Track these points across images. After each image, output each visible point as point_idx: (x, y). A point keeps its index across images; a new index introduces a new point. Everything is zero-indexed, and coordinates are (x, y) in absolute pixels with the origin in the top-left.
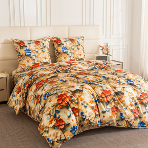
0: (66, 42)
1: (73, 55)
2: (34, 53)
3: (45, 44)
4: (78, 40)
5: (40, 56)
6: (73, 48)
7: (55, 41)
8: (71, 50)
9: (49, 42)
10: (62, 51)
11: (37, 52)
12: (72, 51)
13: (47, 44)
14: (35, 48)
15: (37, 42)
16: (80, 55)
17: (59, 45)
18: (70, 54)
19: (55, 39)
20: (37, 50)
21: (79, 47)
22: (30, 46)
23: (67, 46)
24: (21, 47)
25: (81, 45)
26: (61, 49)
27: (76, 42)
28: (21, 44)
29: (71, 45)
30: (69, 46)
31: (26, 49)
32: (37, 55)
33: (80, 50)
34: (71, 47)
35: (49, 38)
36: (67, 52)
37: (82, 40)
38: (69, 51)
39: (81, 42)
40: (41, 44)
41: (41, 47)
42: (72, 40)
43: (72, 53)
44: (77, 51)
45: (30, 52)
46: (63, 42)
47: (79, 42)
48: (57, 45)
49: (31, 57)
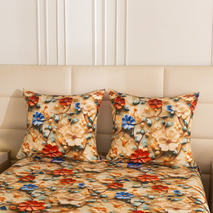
0: (135, 104)
1: (145, 140)
2: (50, 123)
3: (81, 106)
4: (172, 103)
5: (62, 131)
6: (149, 121)
7: (112, 101)
8: (142, 127)
9: (96, 101)
10: (120, 126)
11: (57, 121)
13: (89, 106)
14: (54, 112)
15: (65, 101)
16: (168, 142)
17: (118, 112)
18: (139, 137)
19: (113, 97)
20: (57, 118)
21: (169, 122)
22: (46, 107)
23: (136, 115)
24: (31, 108)
25: (179, 115)
26: (119, 121)
27: (165, 108)
28: (32, 101)
29: (145, 115)
30: (140, 117)
31: (37, 113)
32: (54, 126)
33: (172, 129)
34: (144, 119)
35: (98, 94)
36: (132, 129)
37: (188, 103)
38: (137, 129)
39: (182, 109)
40: (73, 105)
41: (69, 113)
42: (155, 103)
43: (143, 134)
44: (160, 132)
45: (43, 120)
46: (127, 106)
47: (174, 109)
48: (114, 111)
49: (41, 132)
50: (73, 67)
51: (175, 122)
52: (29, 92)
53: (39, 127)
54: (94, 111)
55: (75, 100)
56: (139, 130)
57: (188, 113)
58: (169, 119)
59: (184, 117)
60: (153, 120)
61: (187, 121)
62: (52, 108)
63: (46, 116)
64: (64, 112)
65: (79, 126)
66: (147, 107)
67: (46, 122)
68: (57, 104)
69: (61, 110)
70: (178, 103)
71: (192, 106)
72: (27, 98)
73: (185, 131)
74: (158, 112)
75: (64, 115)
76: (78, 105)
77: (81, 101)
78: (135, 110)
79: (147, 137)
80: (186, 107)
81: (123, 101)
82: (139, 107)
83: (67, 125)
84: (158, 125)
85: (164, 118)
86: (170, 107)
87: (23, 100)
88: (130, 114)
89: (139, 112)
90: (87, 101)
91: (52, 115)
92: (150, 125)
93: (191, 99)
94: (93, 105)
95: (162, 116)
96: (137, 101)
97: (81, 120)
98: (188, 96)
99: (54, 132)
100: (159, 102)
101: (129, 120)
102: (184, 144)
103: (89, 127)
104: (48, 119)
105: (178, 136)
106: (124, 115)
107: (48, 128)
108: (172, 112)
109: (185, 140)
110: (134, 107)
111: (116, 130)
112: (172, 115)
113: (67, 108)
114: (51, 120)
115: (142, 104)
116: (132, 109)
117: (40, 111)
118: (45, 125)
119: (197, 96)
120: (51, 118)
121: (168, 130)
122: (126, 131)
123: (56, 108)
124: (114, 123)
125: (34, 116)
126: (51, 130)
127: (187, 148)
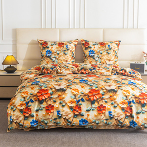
0: (94, 45)
1: (100, 60)
2: (55, 55)
3: (69, 47)
4: (110, 44)
5: (61, 58)
6: (101, 52)
7: (83, 44)
8: (98, 55)
9: (75, 45)
10: (88, 55)
11: (58, 54)
12: (100, 55)
13: (72, 47)
15: (61, 44)
16: (110, 60)
17: (86, 48)
18: (97, 59)
19: (83, 42)
20: (58, 52)
21: (109, 52)
24: (44, 48)
25: (113, 49)
26: (87, 53)
27: (107, 46)
28: (44, 45)
29: (99, 49)
32: (57, 56)
33: (111, 55)
34: (98, 51)
35: (75, 41)
36: (94, 56)
37: (117, 44)
38: (96, 55)
39: (114, 46)
40: (65, 46)
41: (63, 50)
42: (102, 44)
43: (99, 57)
46: (90, 46)
47: (111, 46)
48: (84, 48)
49: (51, 59)
50: (60, 29)
51: (111, 52)
52: (41, 41)
53: (49, 57)
54: (74, 49)
55: (66, 44)
57: (117, 48)
59: (115, 50)
60: (103, 51)
61: (116, 52)
63: (52, 51)
65: (69, 56)
66: (100, 46)
68: (57, 46)
69: (59, 49)
70: (112, 44)
71: (118, 45)
72: (41, 43)
76: (67, 46)
77: (68, 44)
80: (116, 46)
81: (88, 44)
82: (96, 46)
83: (63, 55)
84: (105, 53)
85: (107, 50)
86: (109, 46)
87: (40, 45)
88: (92, 49)
89: (96, 48)
90: (71, 44)
91: (55, 51)
92: (101, 53)
93: (118, 43)
96: (94, 43)
97: (69, 53)
98: (116, 41)
99: (57, 59)
100: (104, 44)
101: (92, 51)
102: (116, 61)
103: (73, 57)
104: (54, 53)
105: (113, 58)
106: (89, 50)
109: (116, 60)
111: (86, 57)
112: (110, 49)
113: (62, 48)
116: (93, 47)
117: (49, 49)
118: (53, 56)
119: (120, 42)
121: (109, 55)
122: (91, 57)
123: (57, 48)
124: (84, 54)
125: (46, 52)
126: (55, 58)
127: (117, 63)
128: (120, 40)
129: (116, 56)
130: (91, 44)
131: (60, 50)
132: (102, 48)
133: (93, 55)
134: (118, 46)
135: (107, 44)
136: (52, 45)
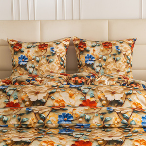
0: (93, 47)
1: (102, 71)
2: (33, 63)
3: (55, 50)
4: (118, 44)
5: (42, 68)
6: (104, 57)
7: (76, 45)
8: (100, 62)
10: (84, 63)
11: (38, 62)
12: (103, 64)
13: (61, 50)
14: (35, 55)
15: (43, 46)
16: (118, 71)
17: (82, 52)
18: (98, 69)
19: (77, 42)
20: (38, 59)
21: (118, 57)
22: (28, 51)
23: (95, 54)
24: (16, 53)
25: (124, 53)
26: (83, 59)
27: (114, 48)
28: (17, 47)
29: (101, 53)
30: (98, 55)
31: (22, 56)
32: (36, 66)
33: (120, 62)
34: (100, 56)
35: (66, 41)
36: (93, 64)
37: (129, 44)
38: (96, 64)
39: (125, 48)
40: (49, 49)
41: (46, 55)
42: (107, 45)
43: (101, 67)
44: (112, 64)
45: (27, 60)
46: (88, 48)
47: (120, 48)
48: (78, 52)
49: (26, 70)
50: (41, 21)
51: (121, 57)
52: (13, 41)
53: (24, 66)
54: (64, 53)
55: (50, 46)
56: (98, 64)
57: (130, 52)
58: (117, 55)
59: (127, 54)
60: (107, 57)
61: (129, 57)
62: (34, 51)
63: (29, 58)
64: (42, 54)
65: (55, 64)
66: (102, 48)
67: (30, 62)
68: (37, 49)
69: (40, 53)
70: (122, 45)
71: (132, 46)
72: (12, 45)
73: (128, 63)
74: (110, 50)
75: (43, 57)
76: (52, 49)
77: (54, 46)
78: (94, 51)
79: (104, 68)
80: (128, 47)
81: (85, 44)
82: (96, 48)
83: (46, 63)
84: (110, 60)
85: (114, 55)
86: (117, 47)
87: (10, 48)
88: (90, 53)
89: (97, 52)
90: (59, 46)
91: (34, 57)
92: (105, 60)
93: (131, 42)
94: (64, 49)
95: (112, 53)
96: (94, 44)
97: (55, 60)
98: (129, 40)
99: (37, 70)
100: (110, 44)
101: (90, 57)
102: (128, 72)
103: (62, 65)
104: (31, 60)
105: (124, 67)
106: (86, 54)
107: (32, 67)
108: (119, 51)
109: (129, 70)
110: (93, 49)
111: (81, 65)
112: (120, 53)
113: (44, 52)
114: (33, 61)
115: (98, 46)
116: (91, 50)
117: (24, 54)
118: (29, 65)
119: (135, 40)
120: (33, 59)
121: (118, 63)
122: (89, 65)
123: (36, 52)
124: (78, 61)
125: (19, 58)
126: (34, 68)
127: (130, 75)
128: (135, 38)
129: (129, 64)
130: (89, 45)
131: (41, 55)
132: (106, 52)
133: (91, 62)
134: (132, 48)
135: (114, 44)
136: (28, 48)
